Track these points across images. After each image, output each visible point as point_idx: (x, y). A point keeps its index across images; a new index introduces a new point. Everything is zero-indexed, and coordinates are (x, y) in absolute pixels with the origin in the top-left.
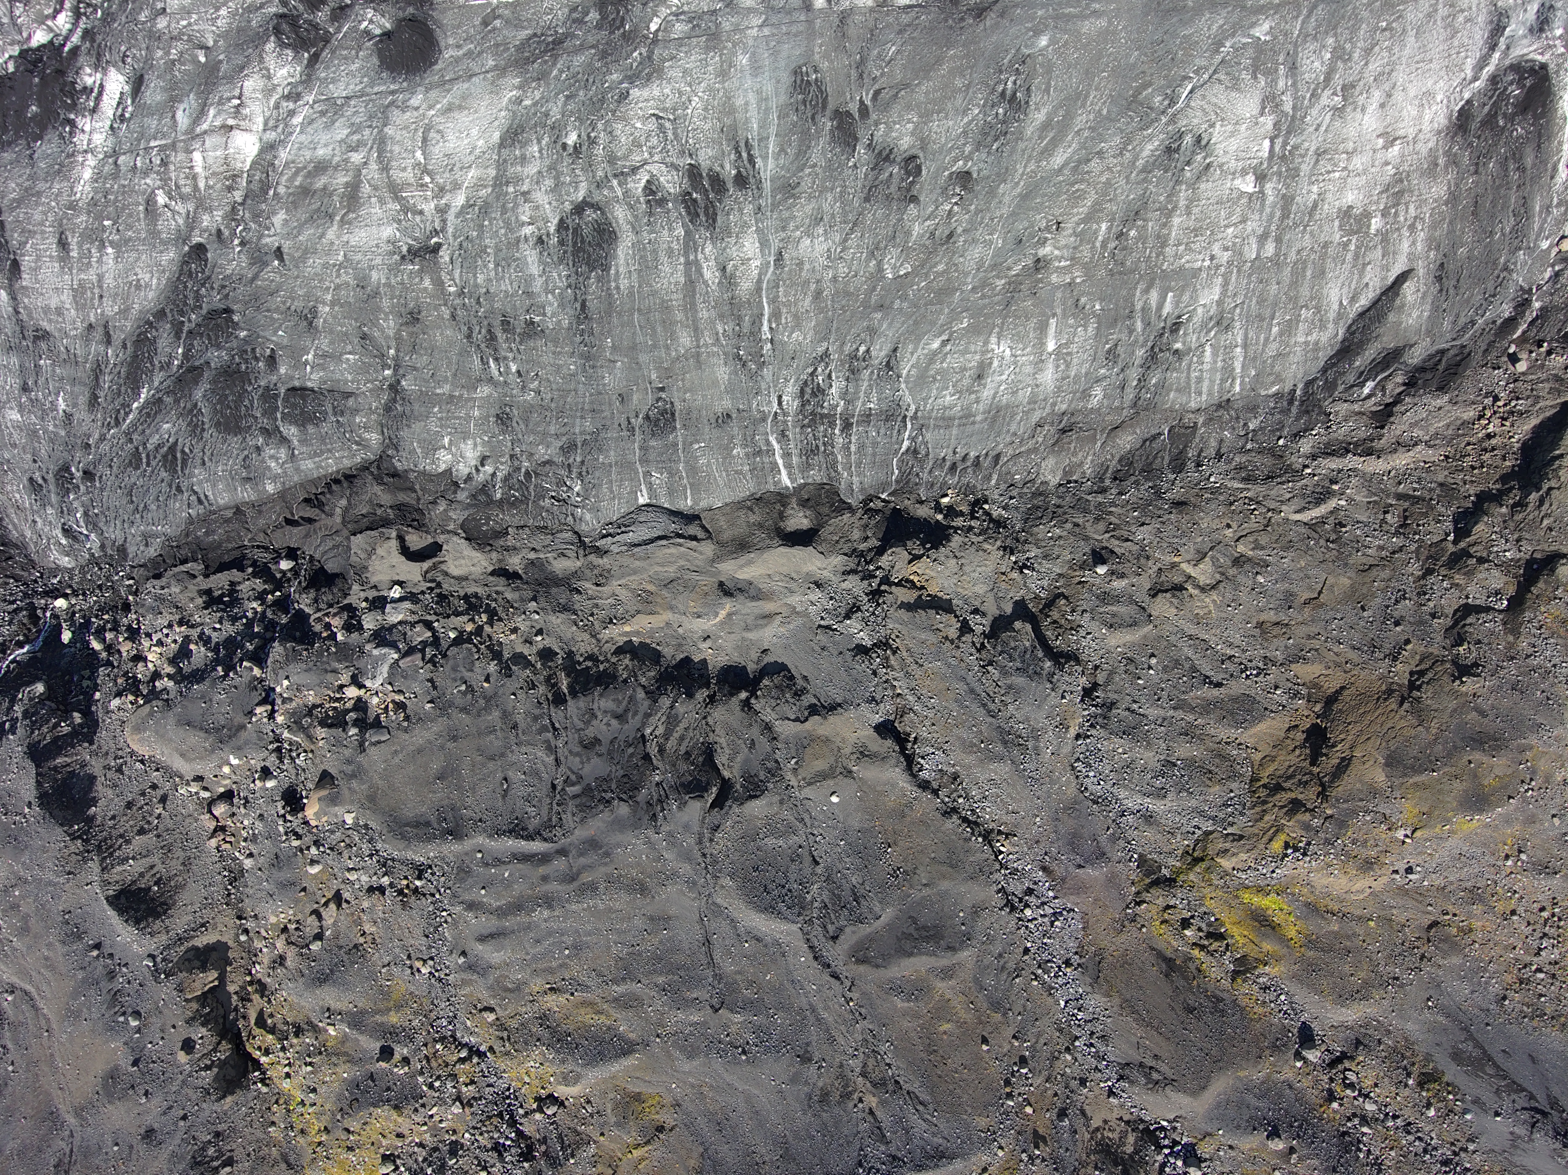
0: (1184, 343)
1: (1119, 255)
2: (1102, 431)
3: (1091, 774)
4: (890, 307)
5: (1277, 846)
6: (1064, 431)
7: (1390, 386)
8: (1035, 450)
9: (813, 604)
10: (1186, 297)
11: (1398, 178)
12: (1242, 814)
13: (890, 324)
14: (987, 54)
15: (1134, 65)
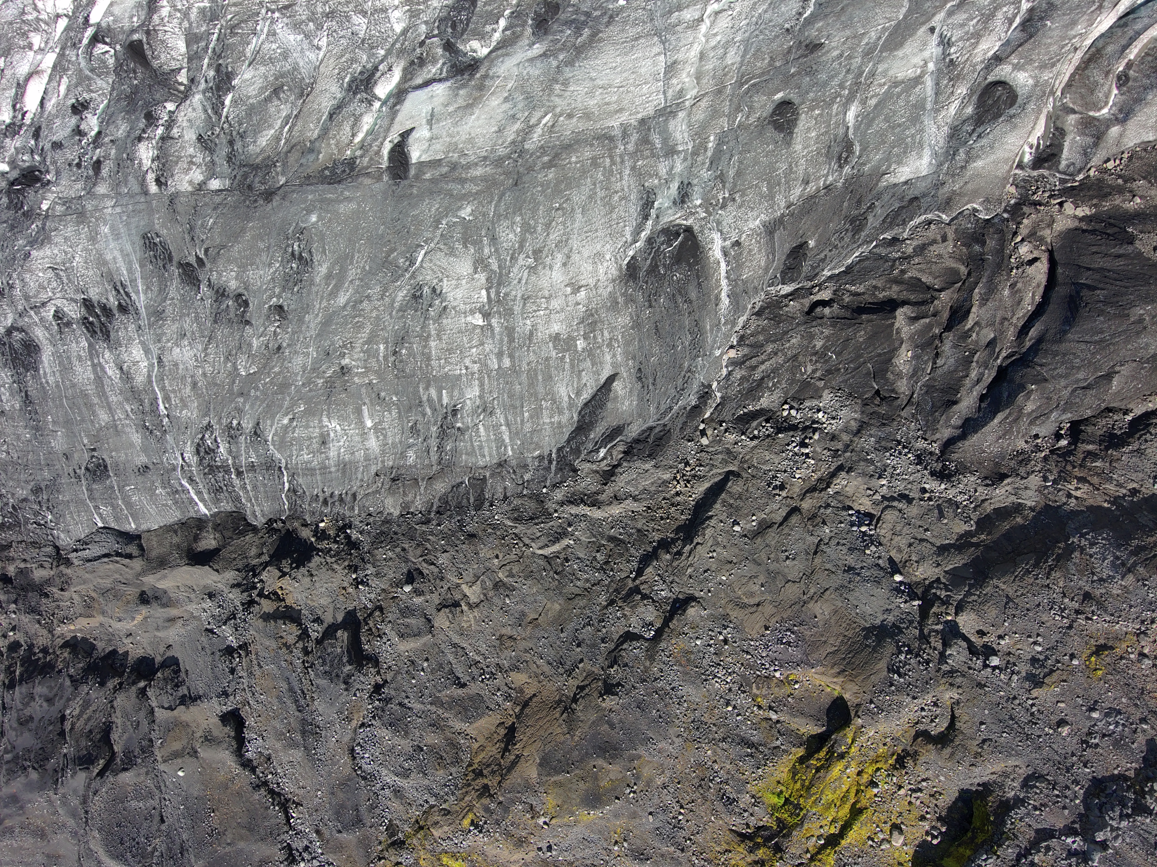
0: (463, 423)
1: (400, 366)
2: (423, 479)
3: (367, 755)
4: (248, 394)
5: (466, 822)
6: (393, 480)
7: (615, 453)
8: (377, 492)
9: (205, 611)
10: (456, 393)
11: (590, 313)
12: (453, 794)
13: (252, 406)
14: (277, 225)
15: (382, 236)
